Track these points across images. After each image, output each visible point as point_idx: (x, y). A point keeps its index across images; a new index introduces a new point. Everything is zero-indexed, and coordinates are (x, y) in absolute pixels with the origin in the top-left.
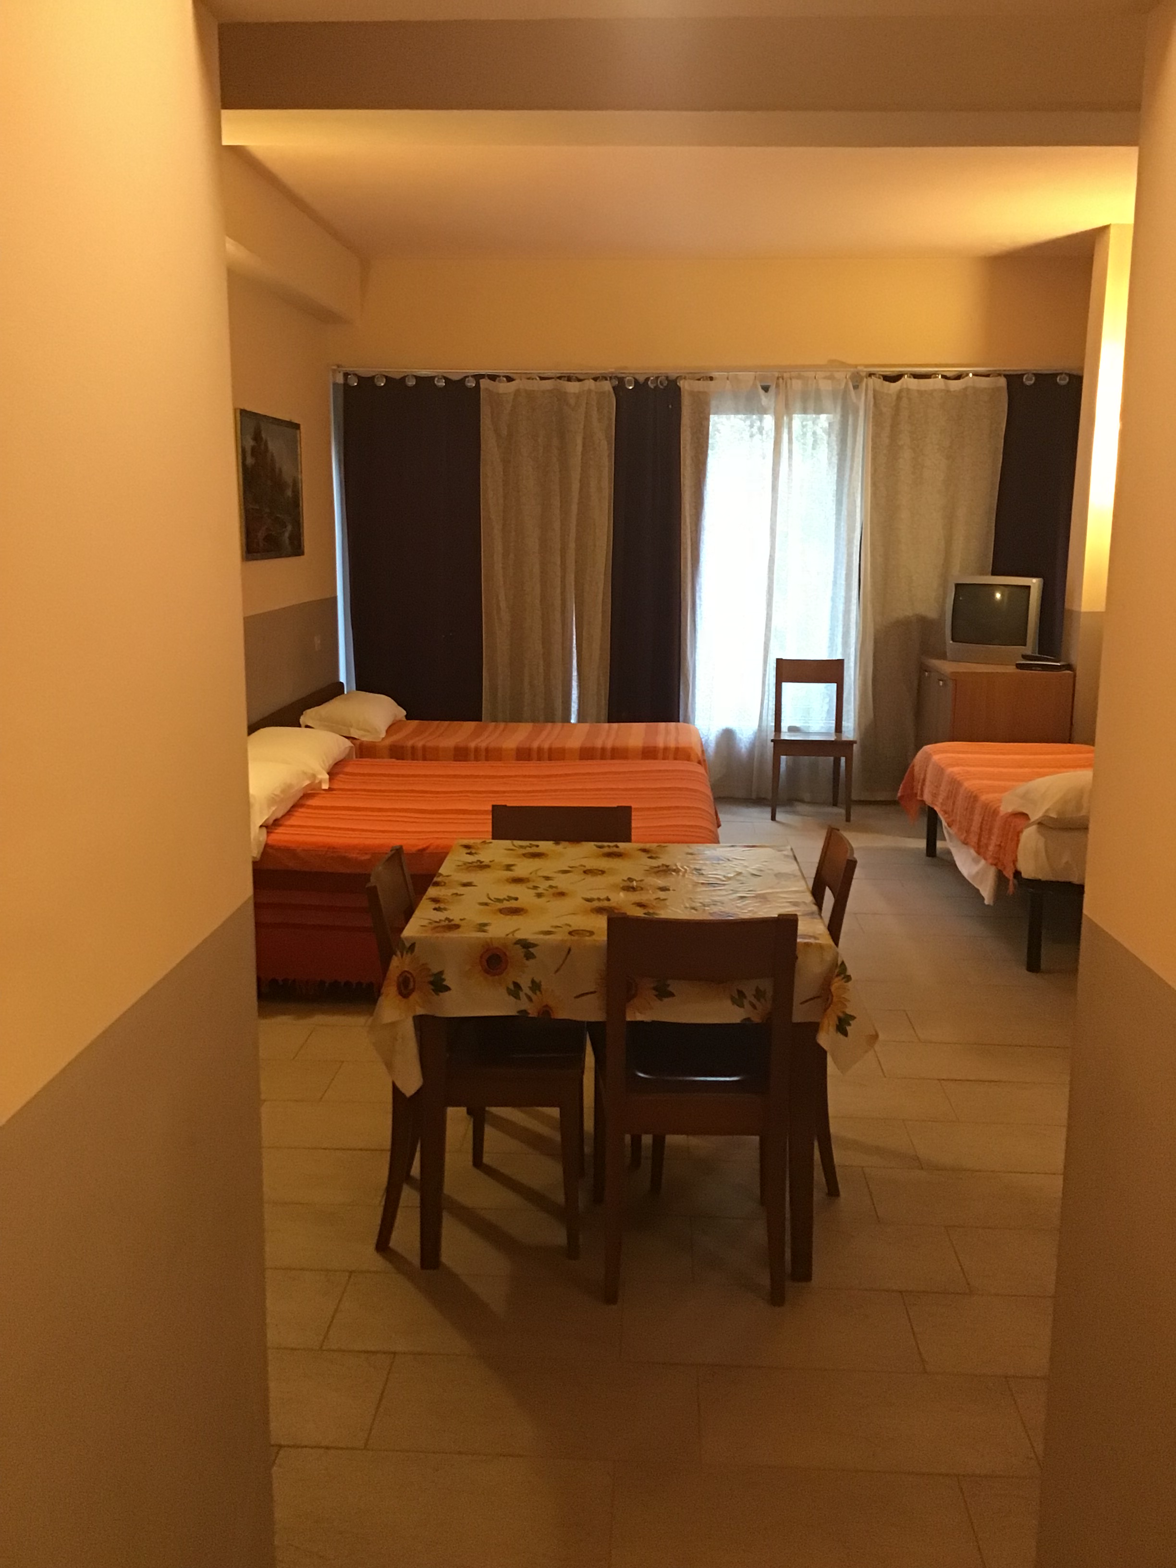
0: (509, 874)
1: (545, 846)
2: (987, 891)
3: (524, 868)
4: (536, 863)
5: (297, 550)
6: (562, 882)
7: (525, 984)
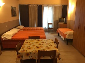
0: (30, 43)
1: (33, 40)
2: (63, 39)
3: (31, 42)
4: (32, 42)
5: (16, 16)
6: (34, 44)
7: (31, 56)
